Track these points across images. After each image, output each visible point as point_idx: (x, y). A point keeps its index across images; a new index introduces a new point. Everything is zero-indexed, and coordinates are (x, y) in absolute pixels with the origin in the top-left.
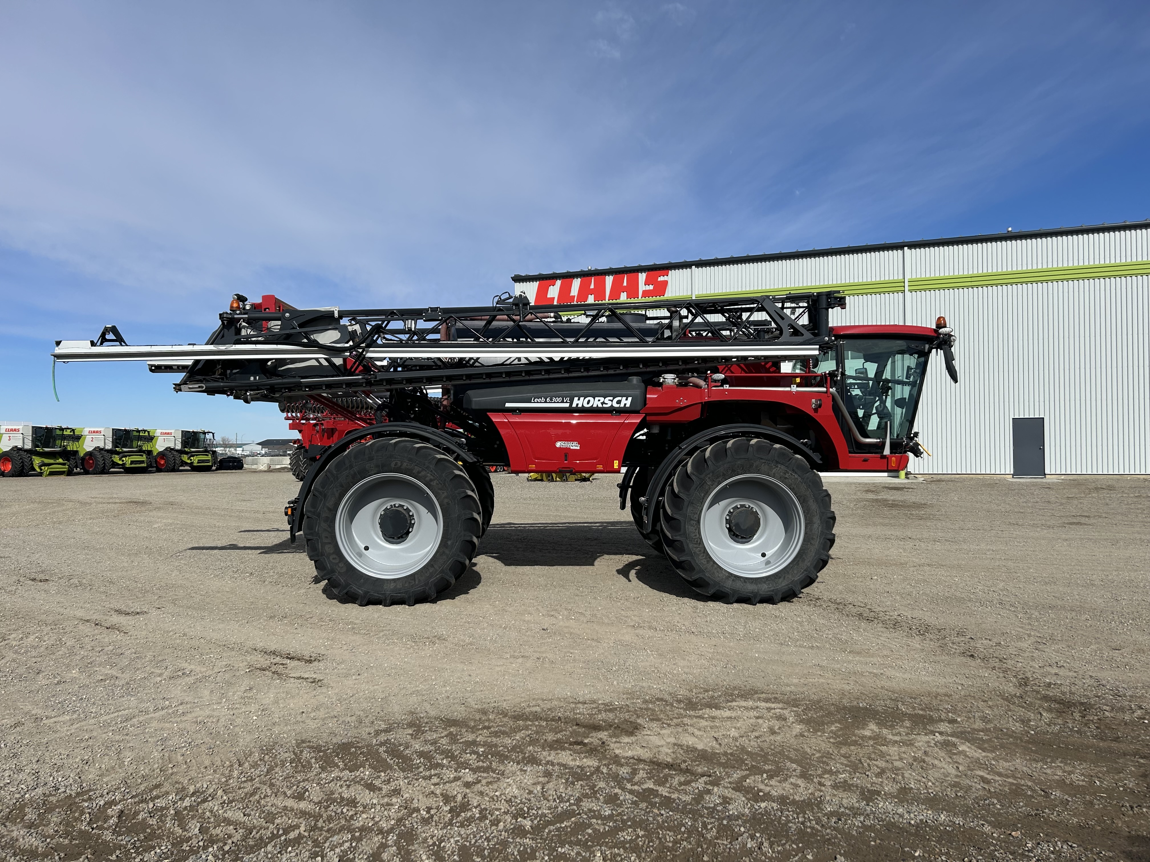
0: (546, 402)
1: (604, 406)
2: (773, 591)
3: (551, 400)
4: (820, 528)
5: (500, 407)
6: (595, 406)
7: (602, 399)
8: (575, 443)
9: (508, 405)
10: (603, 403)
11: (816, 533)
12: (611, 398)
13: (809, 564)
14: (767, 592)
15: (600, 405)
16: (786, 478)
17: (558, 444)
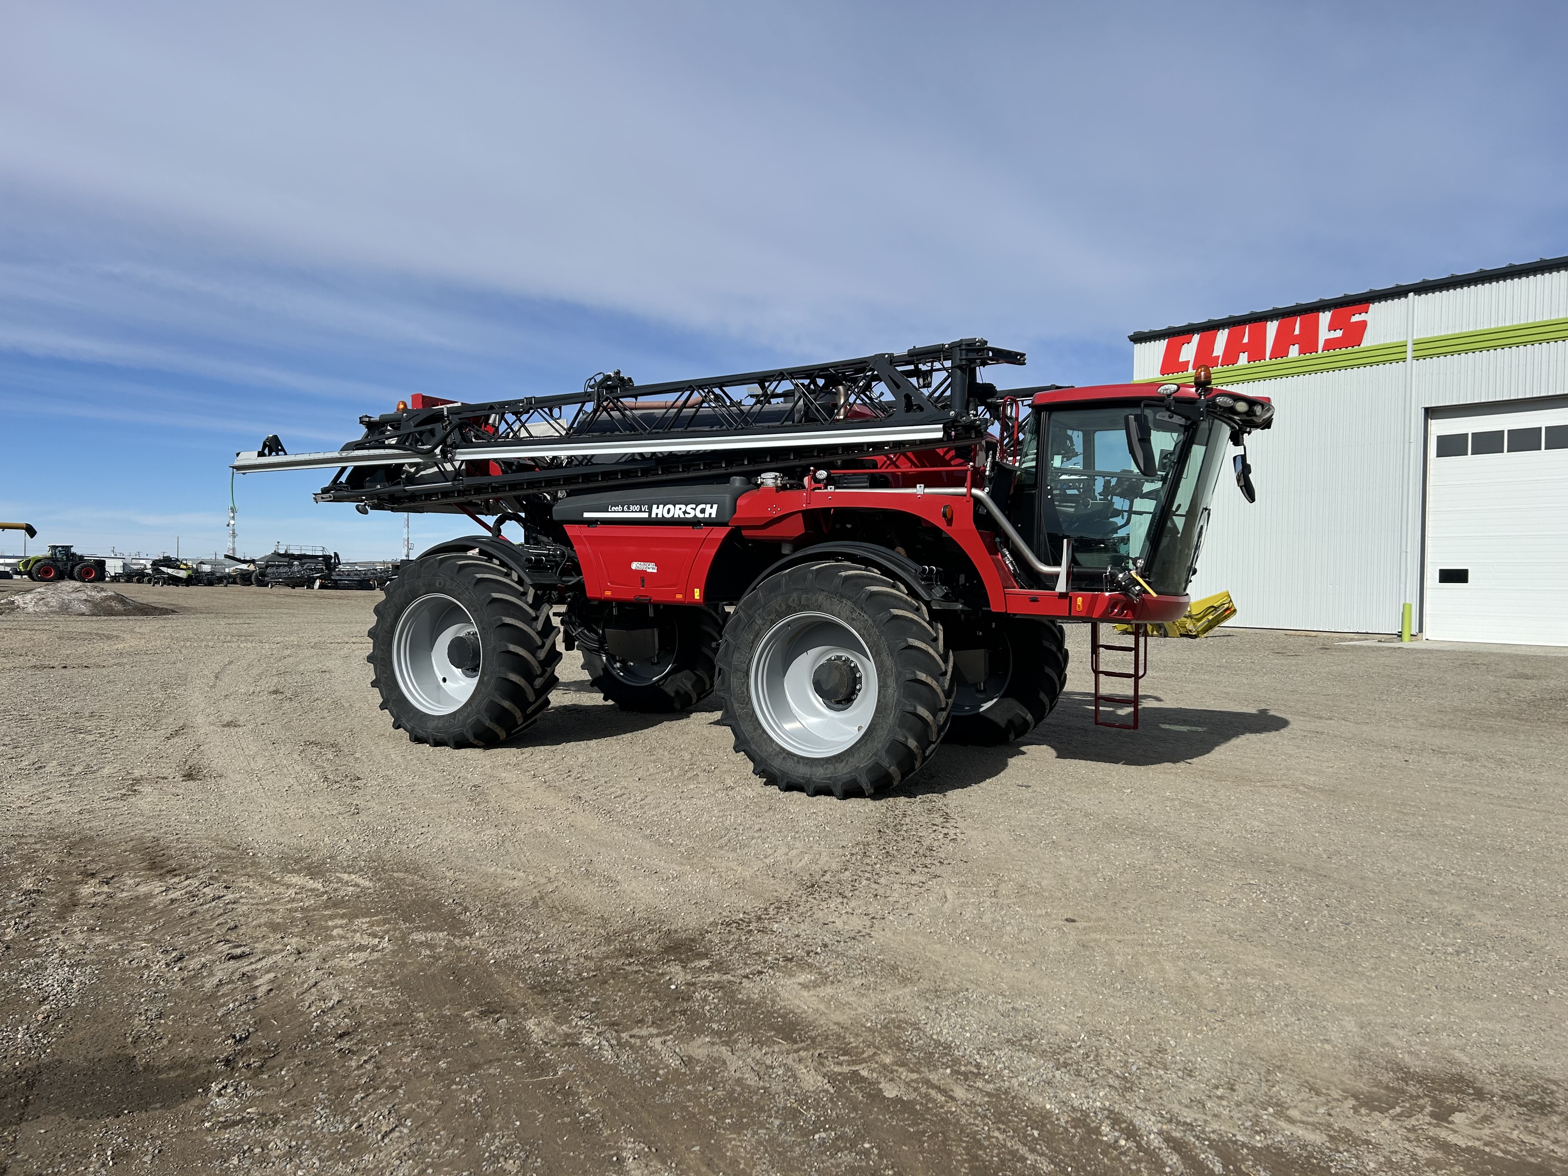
0: (623, 511)
1: (687, 516)
2: (830, 778)
3: (629, 508)
4: (896, 694)
5: (579, 519)
6: (676, 516)
7: (683, 507)
8: (652, 565)
9: (586, 515)
10: (685, 512)
11: (891, 701)
12: (694, 506)
13: (880, 746)
14: (822, 779)
15: (682, 516)
16: (853, 619)
17: (635, 566)
